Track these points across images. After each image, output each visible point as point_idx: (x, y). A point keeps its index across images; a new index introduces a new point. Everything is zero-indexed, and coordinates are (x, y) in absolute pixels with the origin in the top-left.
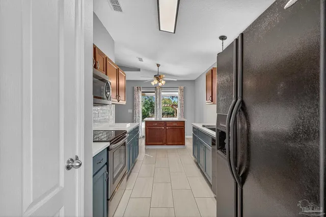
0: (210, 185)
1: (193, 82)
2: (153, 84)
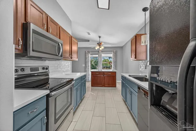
0: (137, 124)
1: (122, 48)
2: (96, 48)
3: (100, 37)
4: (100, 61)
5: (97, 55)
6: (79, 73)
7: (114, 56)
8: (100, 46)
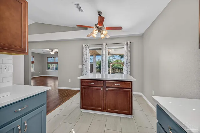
3: (99, 14)
8: (99, 31)
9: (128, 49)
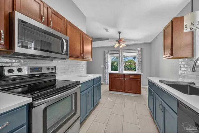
1: (150, 44)
2: (116, 46)
3: (120, 33)
4: (121, 61)
5: (118, 55)
6: (93, 75)
7: (138, 54)
8: (119, 44)
9: (139, 53)
